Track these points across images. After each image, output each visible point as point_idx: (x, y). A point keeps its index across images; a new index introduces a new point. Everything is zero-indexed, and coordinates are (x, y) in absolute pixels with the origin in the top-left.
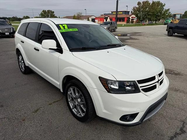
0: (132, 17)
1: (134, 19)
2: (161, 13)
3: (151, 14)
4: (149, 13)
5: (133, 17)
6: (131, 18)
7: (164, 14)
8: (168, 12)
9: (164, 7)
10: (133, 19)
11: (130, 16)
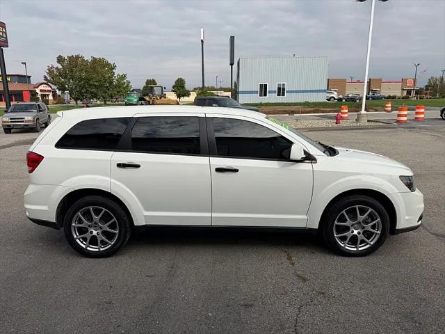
0: (41, 91)
1: (48, 95)
2: (111, 83)
3: (97, 84)
4: (91, 82)
5: (45, 91)
6: (40, 93)
7: (119, 86)
8: (125, 81)
9: (114, 71)
10: (45, 95)
11: (37, 88)
